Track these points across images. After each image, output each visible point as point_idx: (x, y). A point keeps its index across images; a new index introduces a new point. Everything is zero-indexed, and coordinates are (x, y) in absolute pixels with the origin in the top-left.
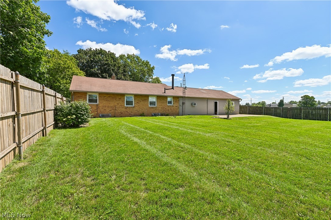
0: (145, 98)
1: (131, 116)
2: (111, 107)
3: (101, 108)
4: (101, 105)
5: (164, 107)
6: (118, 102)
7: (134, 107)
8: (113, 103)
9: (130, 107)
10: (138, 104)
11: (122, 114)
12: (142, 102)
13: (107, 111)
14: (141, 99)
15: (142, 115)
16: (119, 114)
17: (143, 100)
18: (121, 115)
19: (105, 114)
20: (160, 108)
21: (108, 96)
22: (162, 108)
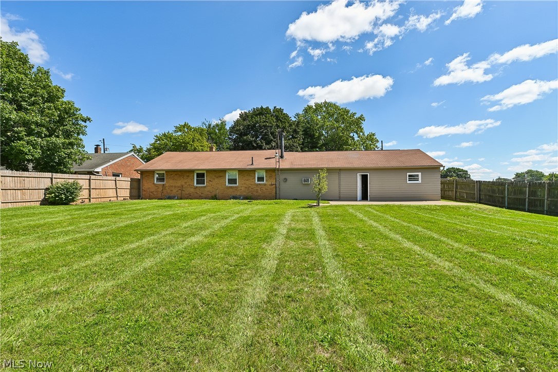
0: (221, 174)
1: (200, 198)
2: (178, 187)
3: (167, 188)
4: (167, 185)
5: (250, 185)
6: (186, 181)
7: (205, 187)
8: (180, 182)
9: (200, 187)
10: (210, 182)
11: (190, 195)
12: (216, 180)
13: (175, 192)
14: (215, 176)
15: (215, 198)
16: (187, 196)
17: (217, 177)
18: (189, 197)
19: (172, 195)
20: (242, 188)
21: (176, 173)
22: (246, 188)
